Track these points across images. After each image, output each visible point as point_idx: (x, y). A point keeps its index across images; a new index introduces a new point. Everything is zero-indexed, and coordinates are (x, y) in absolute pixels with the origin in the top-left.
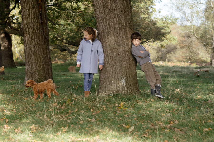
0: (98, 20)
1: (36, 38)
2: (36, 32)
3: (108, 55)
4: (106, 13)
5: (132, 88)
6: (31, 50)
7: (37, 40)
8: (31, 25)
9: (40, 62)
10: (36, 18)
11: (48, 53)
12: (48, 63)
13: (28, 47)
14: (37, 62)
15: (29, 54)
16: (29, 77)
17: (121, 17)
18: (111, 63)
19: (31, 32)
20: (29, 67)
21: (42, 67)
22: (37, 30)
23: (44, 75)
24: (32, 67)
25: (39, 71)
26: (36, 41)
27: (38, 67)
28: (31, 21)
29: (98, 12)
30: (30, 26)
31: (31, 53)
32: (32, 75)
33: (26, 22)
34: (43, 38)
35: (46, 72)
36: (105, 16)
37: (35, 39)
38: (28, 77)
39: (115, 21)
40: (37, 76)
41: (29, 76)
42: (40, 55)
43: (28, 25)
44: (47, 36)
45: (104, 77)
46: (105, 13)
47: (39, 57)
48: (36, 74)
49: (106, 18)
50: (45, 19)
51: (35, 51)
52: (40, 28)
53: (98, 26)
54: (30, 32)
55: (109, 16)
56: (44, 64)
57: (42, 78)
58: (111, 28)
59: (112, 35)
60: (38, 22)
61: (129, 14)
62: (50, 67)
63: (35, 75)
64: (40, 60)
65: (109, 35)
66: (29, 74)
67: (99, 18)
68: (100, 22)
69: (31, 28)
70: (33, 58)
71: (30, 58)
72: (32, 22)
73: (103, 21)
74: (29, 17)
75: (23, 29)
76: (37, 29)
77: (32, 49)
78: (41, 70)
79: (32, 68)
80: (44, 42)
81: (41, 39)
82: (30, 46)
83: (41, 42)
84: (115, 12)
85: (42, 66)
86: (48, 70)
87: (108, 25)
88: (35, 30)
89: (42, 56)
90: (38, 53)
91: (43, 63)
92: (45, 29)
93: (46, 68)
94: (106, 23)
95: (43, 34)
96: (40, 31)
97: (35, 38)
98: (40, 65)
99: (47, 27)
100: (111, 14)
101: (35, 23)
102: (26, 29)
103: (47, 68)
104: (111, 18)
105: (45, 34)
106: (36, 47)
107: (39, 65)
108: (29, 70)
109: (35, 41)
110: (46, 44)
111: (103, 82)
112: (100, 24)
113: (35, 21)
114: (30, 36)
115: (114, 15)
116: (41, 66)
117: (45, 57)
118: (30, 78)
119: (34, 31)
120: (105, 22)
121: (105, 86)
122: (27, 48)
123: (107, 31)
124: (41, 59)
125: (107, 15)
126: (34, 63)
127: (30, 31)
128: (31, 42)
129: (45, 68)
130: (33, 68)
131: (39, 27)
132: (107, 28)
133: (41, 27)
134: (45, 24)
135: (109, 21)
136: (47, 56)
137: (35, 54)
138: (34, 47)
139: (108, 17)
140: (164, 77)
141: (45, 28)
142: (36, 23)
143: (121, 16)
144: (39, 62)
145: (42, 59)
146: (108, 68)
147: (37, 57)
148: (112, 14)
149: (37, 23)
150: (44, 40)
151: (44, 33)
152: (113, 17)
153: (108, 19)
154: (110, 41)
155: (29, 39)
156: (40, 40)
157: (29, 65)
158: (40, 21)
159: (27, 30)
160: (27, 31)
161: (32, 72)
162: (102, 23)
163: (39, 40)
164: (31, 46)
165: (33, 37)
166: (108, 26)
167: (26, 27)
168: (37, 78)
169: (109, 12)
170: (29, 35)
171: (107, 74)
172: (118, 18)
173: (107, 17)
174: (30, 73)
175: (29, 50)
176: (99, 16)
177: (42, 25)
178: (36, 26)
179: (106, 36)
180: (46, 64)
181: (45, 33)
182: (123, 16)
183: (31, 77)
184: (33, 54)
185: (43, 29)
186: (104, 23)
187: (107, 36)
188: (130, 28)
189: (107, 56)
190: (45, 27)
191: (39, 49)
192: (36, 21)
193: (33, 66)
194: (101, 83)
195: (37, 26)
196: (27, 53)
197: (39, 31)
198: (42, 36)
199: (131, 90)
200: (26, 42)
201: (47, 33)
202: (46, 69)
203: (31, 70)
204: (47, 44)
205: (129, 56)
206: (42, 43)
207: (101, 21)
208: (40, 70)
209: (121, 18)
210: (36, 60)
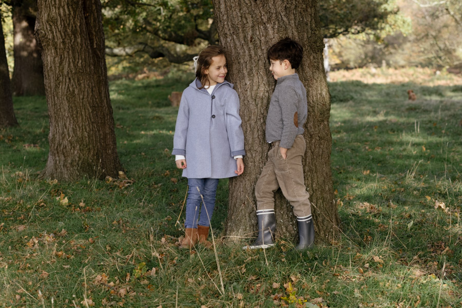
0: (223, 28)
1: (71, 56)
2: (71, 41)
3: (250, 125)
4: (245, 9)
5: (320, 219)
6: (62, 88)
7: (76, 62)
8: (59, 23)
9: (84, 118)
10: (72, 6)
11: (103, 93)
12: (104, 118)
13: (52, 81)
14: (75, 118)
15: (56, 98)
16: (57, 155)
17: (285, 19)
18: (260, 149)
19: (59, 41)
20: (56, 130)
21: (90, 131)
22: (75, 37)
23: (94, 150)
24: (65, 130)
25: (80, 141)
26: (72, 65)
27: (78, 129)
28: (60, 15)
29: (223, 6)
30: (58, 27)
31: (60, 94)
32: (64, 151)
33: (46, 15)
34: (91, 56)
35: (100, 143)
36: (241, 17)
37: (71, 60)
38: (55, 154)
39: (271, 32)
40: (76, 152)
41: (58, 153)
42: (83, 99)
43: (51, 24)
44: (100, 51)
45: (241, 186)
46: (240, 10)
47: (81, 105)
48: (74, 147)
49: (245, 22)
50: (94, 8)
51: (71, 89)
52: (81, 31)
53: (223, 45)
54: (56, 43)
55: (252, 17)
56: (93, 122)
57: (89, 159)
58: (259, 51)
59: (262, 71)
60: (75, 15)
61: (309, 10)
62: (110, 128)
63: (72, 151)
64: (83, 113)
65: (254, 71)
66: (57, 147)
67: (226, 23)
68: (228, 33)
69: (59, 31)
70: (66, 107)
71: (59, 108)
72: (60, 17)
73: (235, 32)
74: (53, 3)
75: (39, 34)
76: (74, 33)
77: (64, 86)
78: (86, 137)
79: (63, 133)
80: (92, 67)
81: (85, 58)
82: (58, 78)
83: (85, 67)
84: (270, 5)
85: (89, 127)
86: (105, 138)
87: (251, 41)
88: (70, 37)
89: (89, 103)
90: (78, 94)
91: (92, 120)
92: (94, 33)
93: (99, 131)
94: (245, 37)
95: (89, 47)
96: (83, 39)
97: (69, 58)
98: (85, 126)
99: (99, 27)
100: (257, 12)
101: (69, 18)
102: (47, 34)
103: (101, 132)
104: (258, 22)
105: (95, 47)
106: (72, 81)
107: (81, 125)
108: (57, 136)
109: (69, 64)
110: (98, 71)
111: (238, 201)
112: (229, 40)
113: (70, 14)
114: (57, 52)
115: (267, 13)
116: (87, 127)
117: (97, 103)
118: (59, 157)
119: (66, 40)
120: (241, 35)
121: (243, 213)
122: (50, 83)
123: (247, 58)
124: (87, 111)
125: (246, 15)
126: (68, 120)
127: (56, 40)
128: (59, 67)
129: (97, 133)
130: (66, 133)
131: (78, 29)
132: (247, 52)
133: (84, 29)
134: (95, 21)
135: (253, 31)
136: (102, 102)
137: (71, 96)
138: (67, 80)
139: (250, 20)
140: (389, 132)
141: (95, 31)
142: (71, 18)
143: (287, 16)
144: (81, 119)
145: (89, 110)
146: (253, 164)
147: (76, 106)
148: (260, 12)
149: (74, 18)
150: (92, 61)
151: (92, 44)
152: (265, 20)
153: (250, 24)
154: (255, 88)
155: (54, 60)
156: (84, 62)
157: (57, 126)
158: (83, 12)
159: (50, 37)
160: (49, 39)
161: (65, 142)
162: (235, 37)
163: (80, 61)
164: (61, 78)
165: (66, 56)
166: (251, 46)
167: (47, 28)
168: (77, 159)
169: (251, 5)
170: (56, 48)
171: (248, 180)
172: (277, 23)
173: (246, 19)
174: (60, 145)
175: (57, 87)
176: (225, 17)
177: (87, 24)
178: (72, 27)
179: (246, 74)
180: (99, 122)
181: (95, 44)
182: (292, 17)
183: (63, 156)
184: (65, 99)
185: (90, 33)
186: (238, 38)
187: (249, 75)
188: (311, 48)
189: (249, 129)
190: (95, 26)
191: (80, 85)
192: (72, 13)
193: (66, 128)
194: (233, 205)
195: (74, 26)
196: (50, 96)
197: (79, 40)
198: (89, 52)
199: (317, 225)
200: (47, 66)
201: (100, 42)
202: (100, 135)
203: (61, 138)
204: (102, 72)
205: (309, 129)
206: (88, 70)
207: (229, 30)
208: (84, 138)
209: (287, 22)
210: (74, 112)
